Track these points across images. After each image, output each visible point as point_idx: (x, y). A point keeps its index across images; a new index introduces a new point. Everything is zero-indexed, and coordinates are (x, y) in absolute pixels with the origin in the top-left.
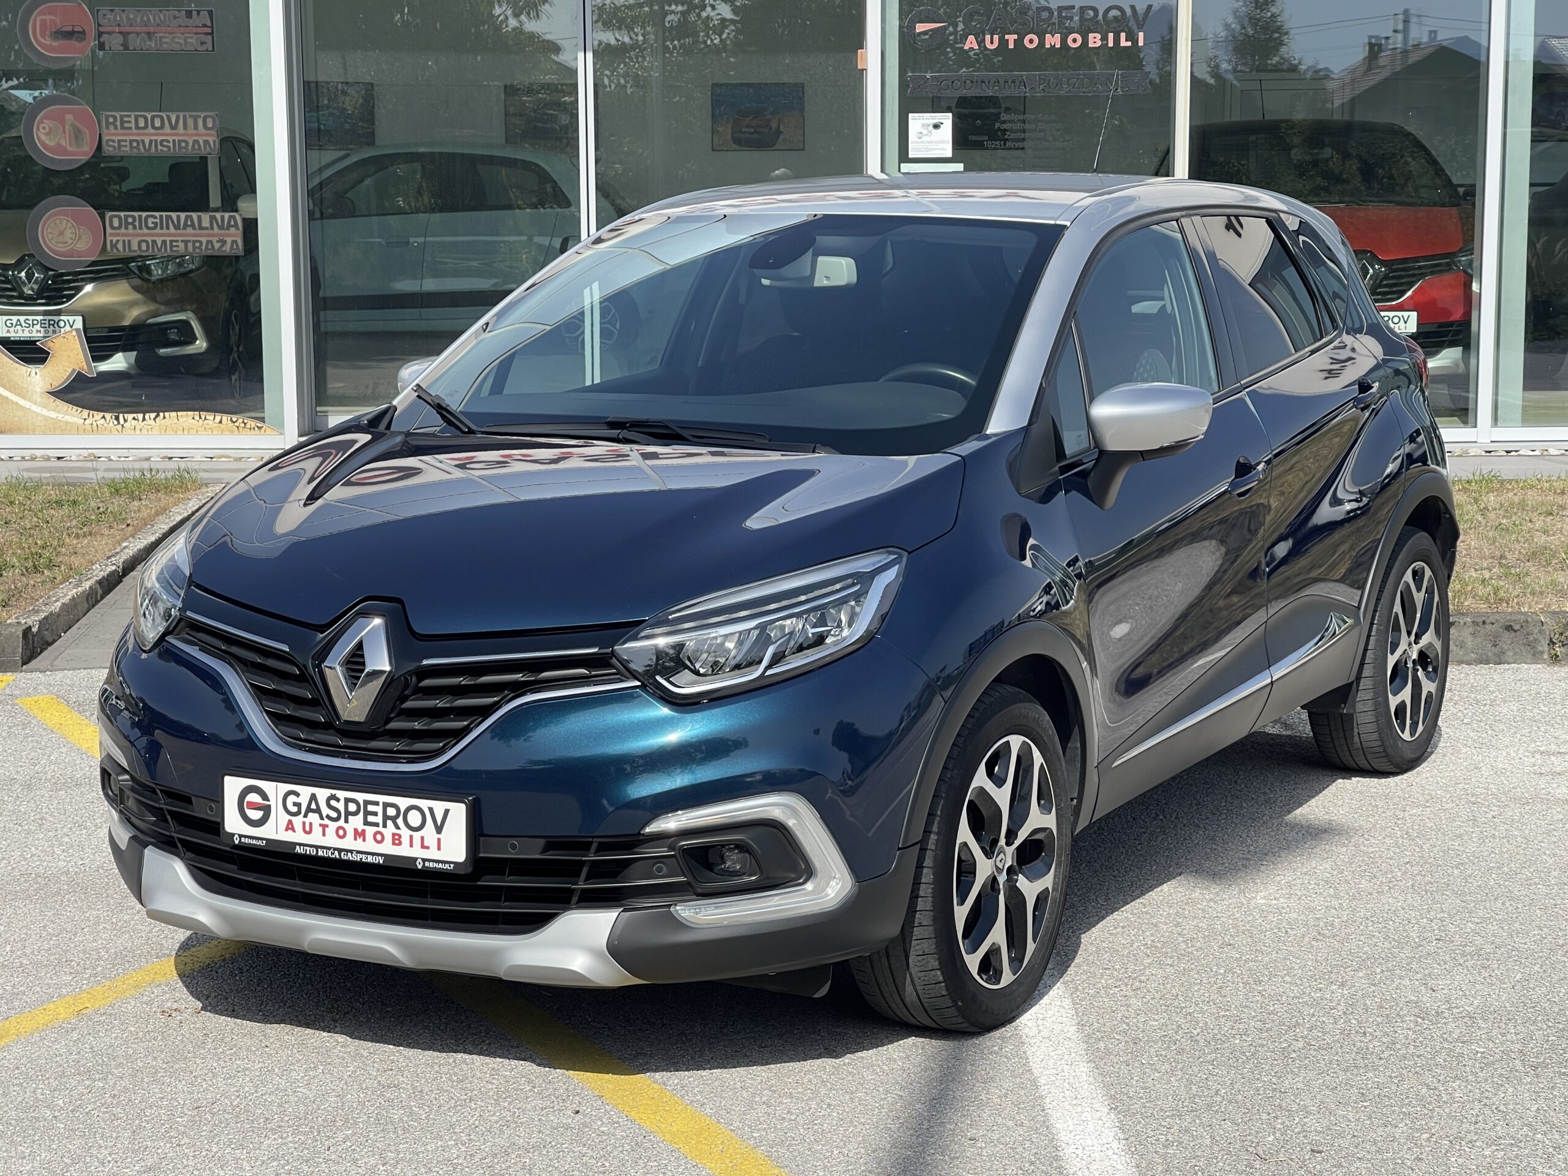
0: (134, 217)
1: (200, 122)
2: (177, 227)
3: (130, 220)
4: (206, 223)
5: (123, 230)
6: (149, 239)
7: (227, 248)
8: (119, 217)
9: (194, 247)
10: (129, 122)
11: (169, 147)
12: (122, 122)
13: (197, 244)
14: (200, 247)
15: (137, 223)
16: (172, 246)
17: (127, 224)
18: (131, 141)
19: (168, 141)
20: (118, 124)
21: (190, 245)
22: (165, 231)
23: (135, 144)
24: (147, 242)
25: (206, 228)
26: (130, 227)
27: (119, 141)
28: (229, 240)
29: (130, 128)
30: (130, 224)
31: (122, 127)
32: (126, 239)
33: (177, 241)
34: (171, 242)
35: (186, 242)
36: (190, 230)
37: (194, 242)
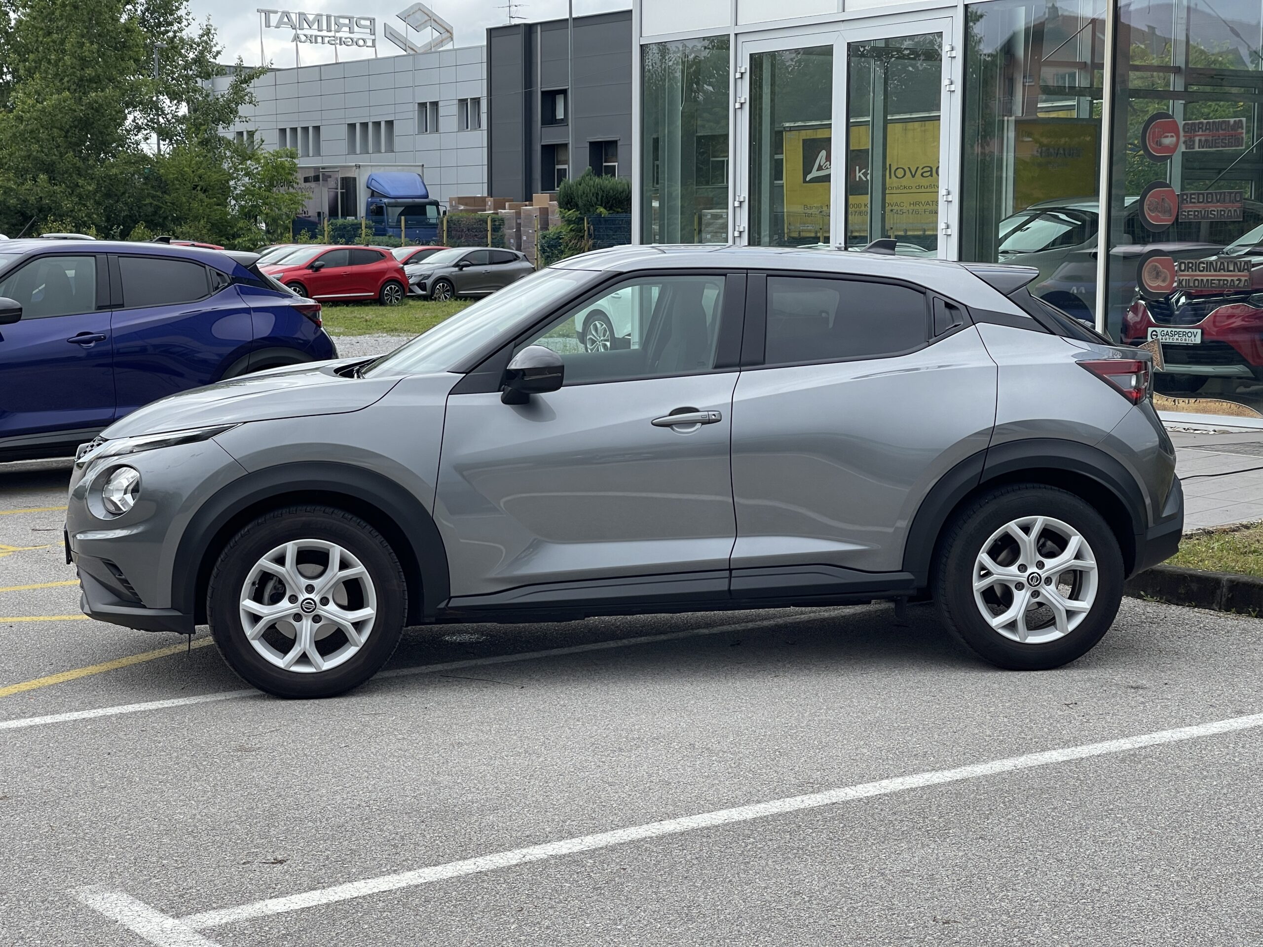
0: (1192, 263)
1: (1233, 195)
2: (1215, 271)
3: (1191, 265)
4: (1231, 268)
5: (1186, 273)
6: (1199, 278)
7: (1242, 285)
8: (1184, 263)
9: (1224, 284)
10: (1194, 198)
11: (1214, 214)
12: (1191, 198)
13: (1226, 282)
14: (1226, 284)
15: (1194, 268)
16: (1212, 283)
17: (1189, 268)
18: (1195, 211)
19: (1214, 211)
20: (1188, 199)
21: (1222, 282)
22: (1208, 273)
23: (1196, 213)
24: (1197, 280)
25: (1231, 271)
26: (1190, 270)
27: (1189, 211)
28: (1243, 279)
29: (1194, 203)
30: (1191, 268)
31: (1191, 202)
32: (1187, 278)
33: (1214, 280)
34: (1212, 280)
35: (1219, 280)
36: (1222, 272)
37: (1224, 280)
